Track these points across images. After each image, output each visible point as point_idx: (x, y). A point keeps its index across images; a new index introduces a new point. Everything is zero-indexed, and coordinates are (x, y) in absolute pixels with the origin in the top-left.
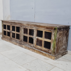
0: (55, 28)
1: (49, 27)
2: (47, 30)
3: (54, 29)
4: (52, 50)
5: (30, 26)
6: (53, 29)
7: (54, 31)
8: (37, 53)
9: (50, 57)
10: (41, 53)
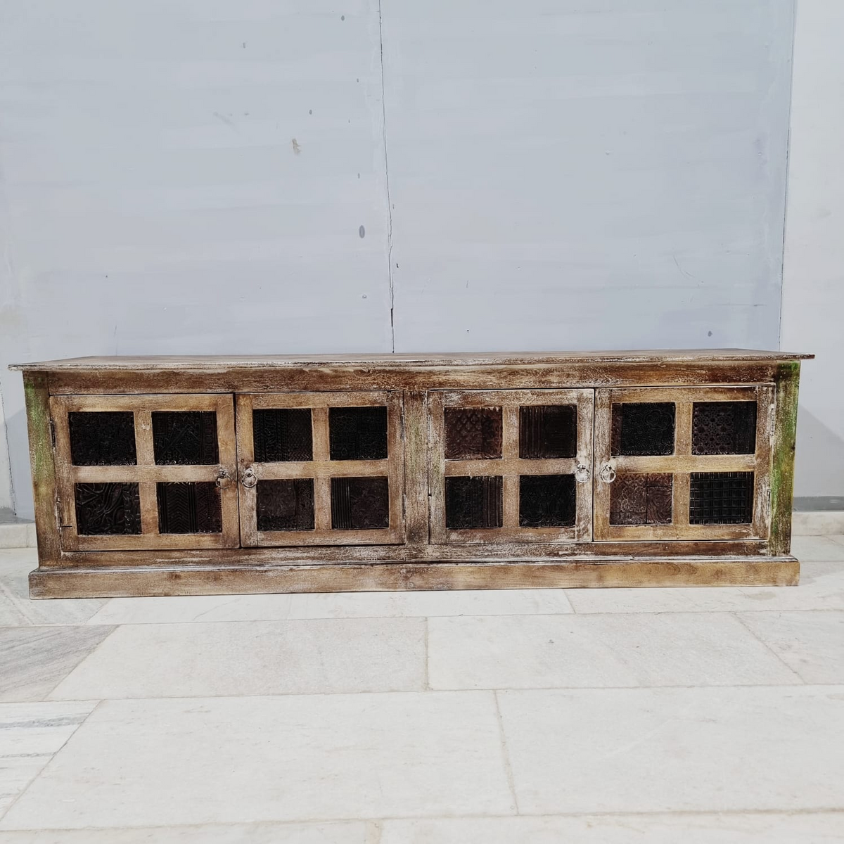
0: (780, 367)
1: (733, 369)
2: (715, 390)
3: (776, 378)
4: (768, 522)
5: (526, 381)
6: (770, 372)
7: (776, 390)
8: (639, 584)
9: (763, 576)
10: (676, 569)
